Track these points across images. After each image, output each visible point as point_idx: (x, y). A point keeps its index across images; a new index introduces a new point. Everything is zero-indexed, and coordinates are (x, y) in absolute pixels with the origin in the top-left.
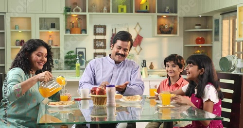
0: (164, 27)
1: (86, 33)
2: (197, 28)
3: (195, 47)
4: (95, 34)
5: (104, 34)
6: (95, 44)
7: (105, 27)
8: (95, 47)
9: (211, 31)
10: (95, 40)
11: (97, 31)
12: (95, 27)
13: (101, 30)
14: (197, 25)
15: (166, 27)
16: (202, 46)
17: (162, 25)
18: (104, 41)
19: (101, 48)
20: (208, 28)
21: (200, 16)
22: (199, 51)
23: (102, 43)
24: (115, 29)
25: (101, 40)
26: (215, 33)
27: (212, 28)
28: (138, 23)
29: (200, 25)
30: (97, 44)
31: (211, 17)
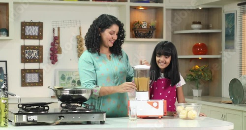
0: (141, 25)
1: (8, 35)
2: (196, 29)
3: (191, 59)
4: (24, 36)
5: (40, 37)
6: (23, 54)
7: (40, 25)
8: (24, 60)
9: (219, 34)
10: (24, 48)
11: (27, 31)
12: (24, 25)
13: (34, 31)
14: (194, 23)
15: (145, 26)
16: (203, 59)
17: (138, 23)
18: (40, 49)
19: (33, 60)
20: (213, 29)
21: (200, 8)
22: (197, 67)
23: (35, 52)
24: (59, 29)
25: (34, 48)
26: (227, 36)
27: (220, 28)
29: (199, 23)
30: (27, 55)
31: (220, 9)
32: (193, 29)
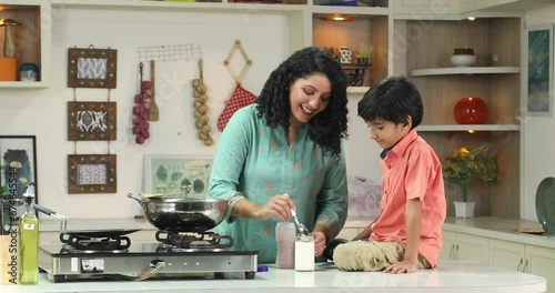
0: (338, 56)
1: (38, 78)
2: (463, 65)
3: (451, 134)
4: (74, 81)
5: (110, 82)
6: (72, 121)
7: (111, 56)
8: (74, 134)
9: (515, 76)
10: (74, 107)
11: (81, 69)
12: (74, 55)
13: (96, 68)
14: (458, 52)
15: (345, 59)
17: (331, 51)
18: (109, 109)
19: (95, 135)
20: (499, 65)
21: (472, 19)
22: (464, 150)
23: (100, 116)
24: (152, 64)
25: (96, 106)
26: (531, 81)
27: (517, 63)
28: (238, 43)
29: (469, 52)
30: (80, 123)
31: (516, 21)
32: (454, 66)
